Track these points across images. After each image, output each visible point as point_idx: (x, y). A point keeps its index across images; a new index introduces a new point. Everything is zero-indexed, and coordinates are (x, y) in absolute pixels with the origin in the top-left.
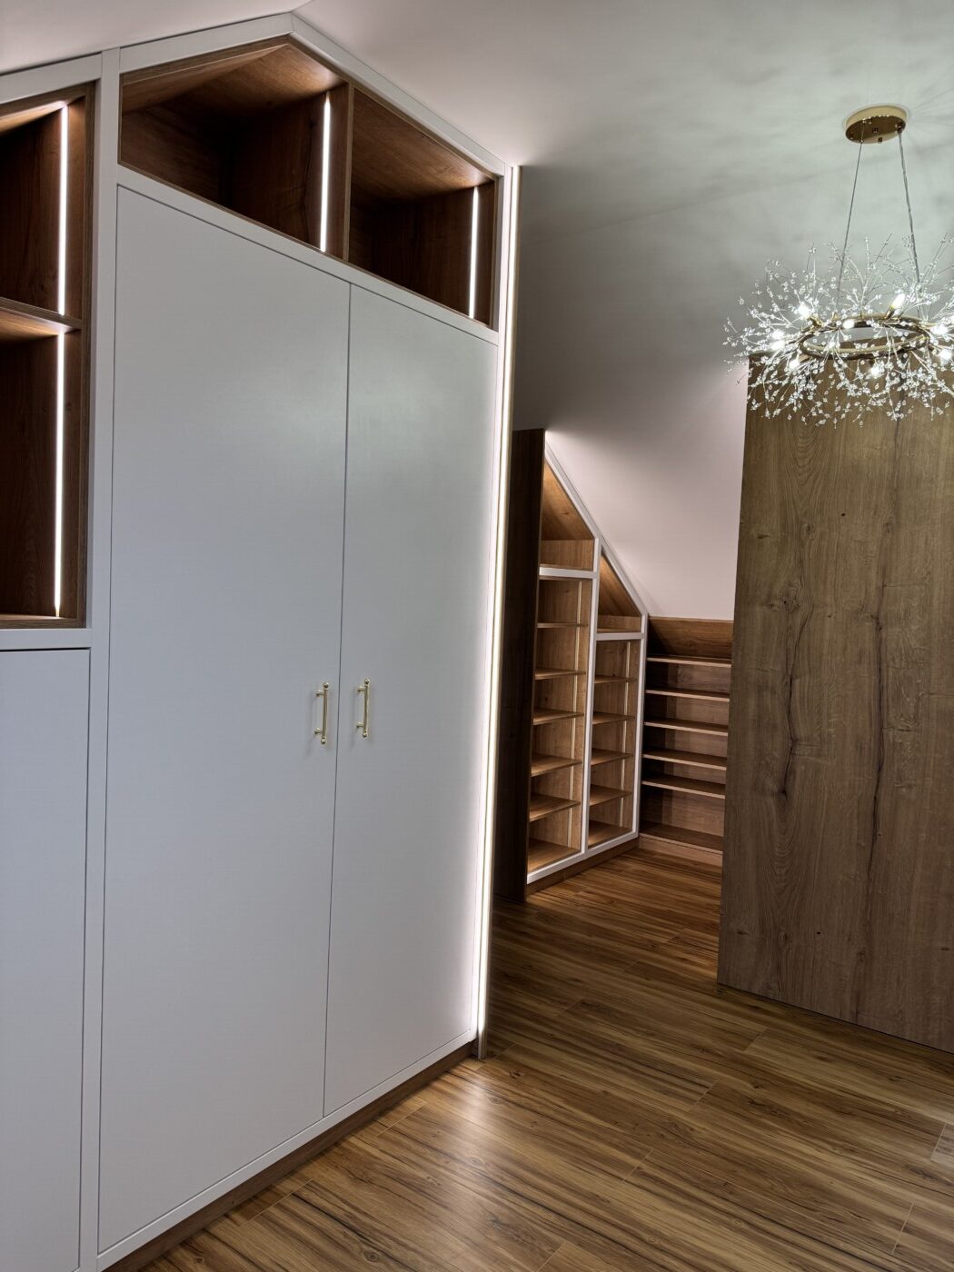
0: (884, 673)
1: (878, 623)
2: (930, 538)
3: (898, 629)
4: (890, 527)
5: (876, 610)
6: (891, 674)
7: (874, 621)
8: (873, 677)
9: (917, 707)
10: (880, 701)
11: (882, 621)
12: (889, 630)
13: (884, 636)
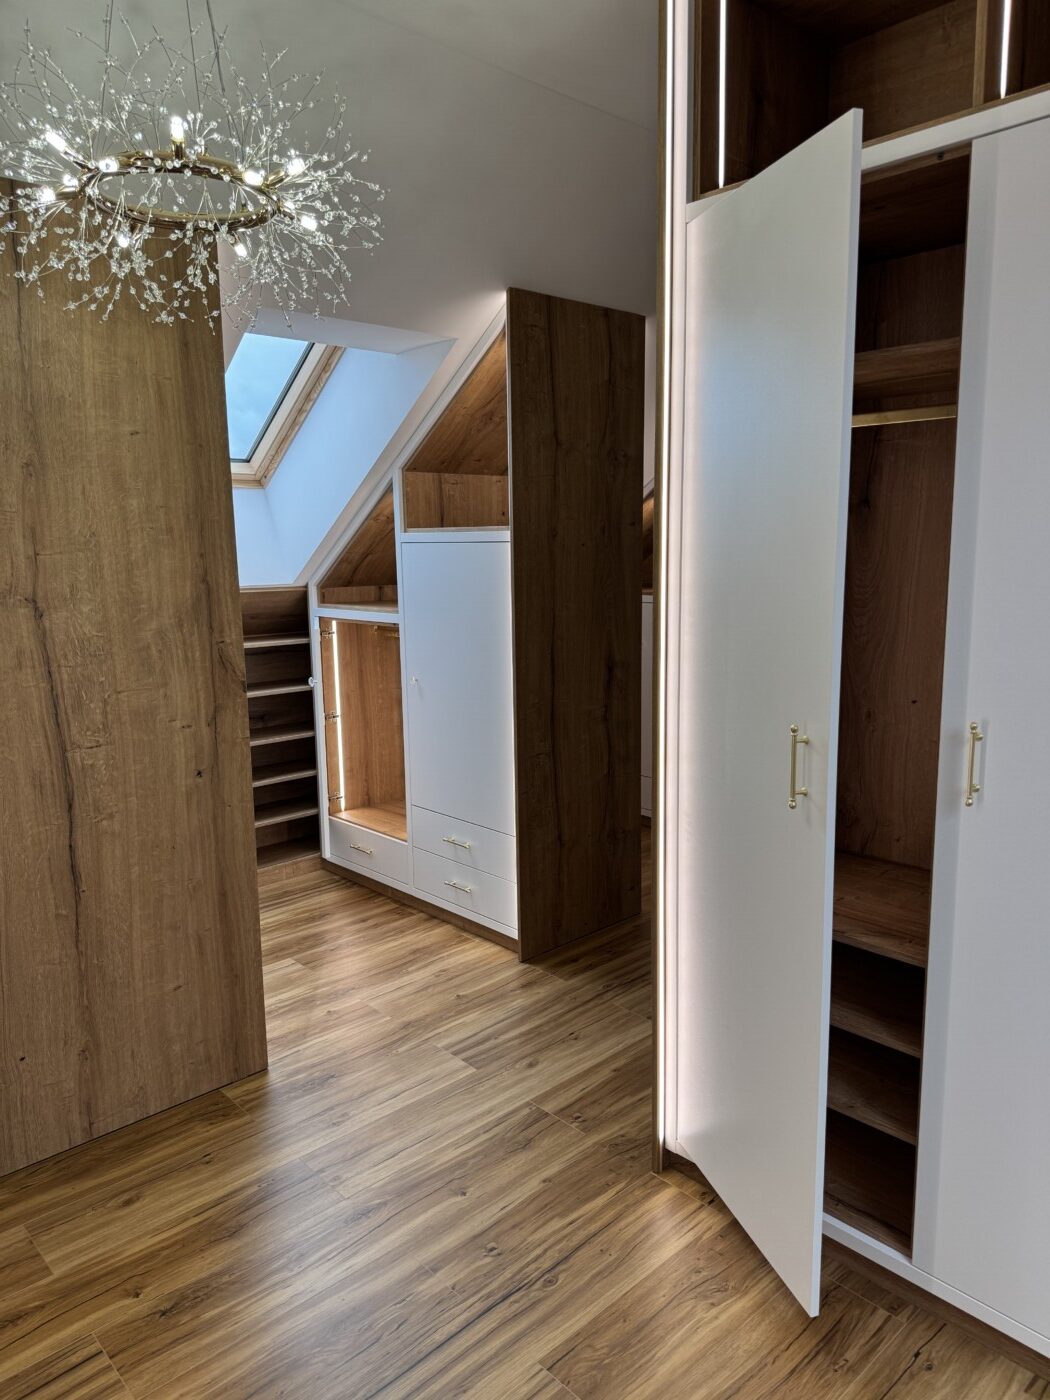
0: (56, 676)
1: (36, 609)
2: (88, 486)
3: (65, 613)
4: (34, 469)
5: (30, 589)
6: (65, 677)
7: (31, 606)
8: (42, 685)
9: (105, 713)
10: (57, 715)
11: (41, 605)
12: (53, 616)
13: (47, 625)
